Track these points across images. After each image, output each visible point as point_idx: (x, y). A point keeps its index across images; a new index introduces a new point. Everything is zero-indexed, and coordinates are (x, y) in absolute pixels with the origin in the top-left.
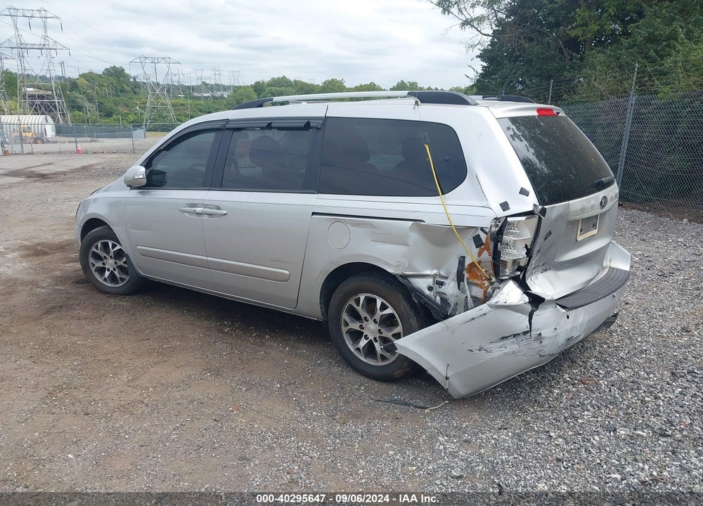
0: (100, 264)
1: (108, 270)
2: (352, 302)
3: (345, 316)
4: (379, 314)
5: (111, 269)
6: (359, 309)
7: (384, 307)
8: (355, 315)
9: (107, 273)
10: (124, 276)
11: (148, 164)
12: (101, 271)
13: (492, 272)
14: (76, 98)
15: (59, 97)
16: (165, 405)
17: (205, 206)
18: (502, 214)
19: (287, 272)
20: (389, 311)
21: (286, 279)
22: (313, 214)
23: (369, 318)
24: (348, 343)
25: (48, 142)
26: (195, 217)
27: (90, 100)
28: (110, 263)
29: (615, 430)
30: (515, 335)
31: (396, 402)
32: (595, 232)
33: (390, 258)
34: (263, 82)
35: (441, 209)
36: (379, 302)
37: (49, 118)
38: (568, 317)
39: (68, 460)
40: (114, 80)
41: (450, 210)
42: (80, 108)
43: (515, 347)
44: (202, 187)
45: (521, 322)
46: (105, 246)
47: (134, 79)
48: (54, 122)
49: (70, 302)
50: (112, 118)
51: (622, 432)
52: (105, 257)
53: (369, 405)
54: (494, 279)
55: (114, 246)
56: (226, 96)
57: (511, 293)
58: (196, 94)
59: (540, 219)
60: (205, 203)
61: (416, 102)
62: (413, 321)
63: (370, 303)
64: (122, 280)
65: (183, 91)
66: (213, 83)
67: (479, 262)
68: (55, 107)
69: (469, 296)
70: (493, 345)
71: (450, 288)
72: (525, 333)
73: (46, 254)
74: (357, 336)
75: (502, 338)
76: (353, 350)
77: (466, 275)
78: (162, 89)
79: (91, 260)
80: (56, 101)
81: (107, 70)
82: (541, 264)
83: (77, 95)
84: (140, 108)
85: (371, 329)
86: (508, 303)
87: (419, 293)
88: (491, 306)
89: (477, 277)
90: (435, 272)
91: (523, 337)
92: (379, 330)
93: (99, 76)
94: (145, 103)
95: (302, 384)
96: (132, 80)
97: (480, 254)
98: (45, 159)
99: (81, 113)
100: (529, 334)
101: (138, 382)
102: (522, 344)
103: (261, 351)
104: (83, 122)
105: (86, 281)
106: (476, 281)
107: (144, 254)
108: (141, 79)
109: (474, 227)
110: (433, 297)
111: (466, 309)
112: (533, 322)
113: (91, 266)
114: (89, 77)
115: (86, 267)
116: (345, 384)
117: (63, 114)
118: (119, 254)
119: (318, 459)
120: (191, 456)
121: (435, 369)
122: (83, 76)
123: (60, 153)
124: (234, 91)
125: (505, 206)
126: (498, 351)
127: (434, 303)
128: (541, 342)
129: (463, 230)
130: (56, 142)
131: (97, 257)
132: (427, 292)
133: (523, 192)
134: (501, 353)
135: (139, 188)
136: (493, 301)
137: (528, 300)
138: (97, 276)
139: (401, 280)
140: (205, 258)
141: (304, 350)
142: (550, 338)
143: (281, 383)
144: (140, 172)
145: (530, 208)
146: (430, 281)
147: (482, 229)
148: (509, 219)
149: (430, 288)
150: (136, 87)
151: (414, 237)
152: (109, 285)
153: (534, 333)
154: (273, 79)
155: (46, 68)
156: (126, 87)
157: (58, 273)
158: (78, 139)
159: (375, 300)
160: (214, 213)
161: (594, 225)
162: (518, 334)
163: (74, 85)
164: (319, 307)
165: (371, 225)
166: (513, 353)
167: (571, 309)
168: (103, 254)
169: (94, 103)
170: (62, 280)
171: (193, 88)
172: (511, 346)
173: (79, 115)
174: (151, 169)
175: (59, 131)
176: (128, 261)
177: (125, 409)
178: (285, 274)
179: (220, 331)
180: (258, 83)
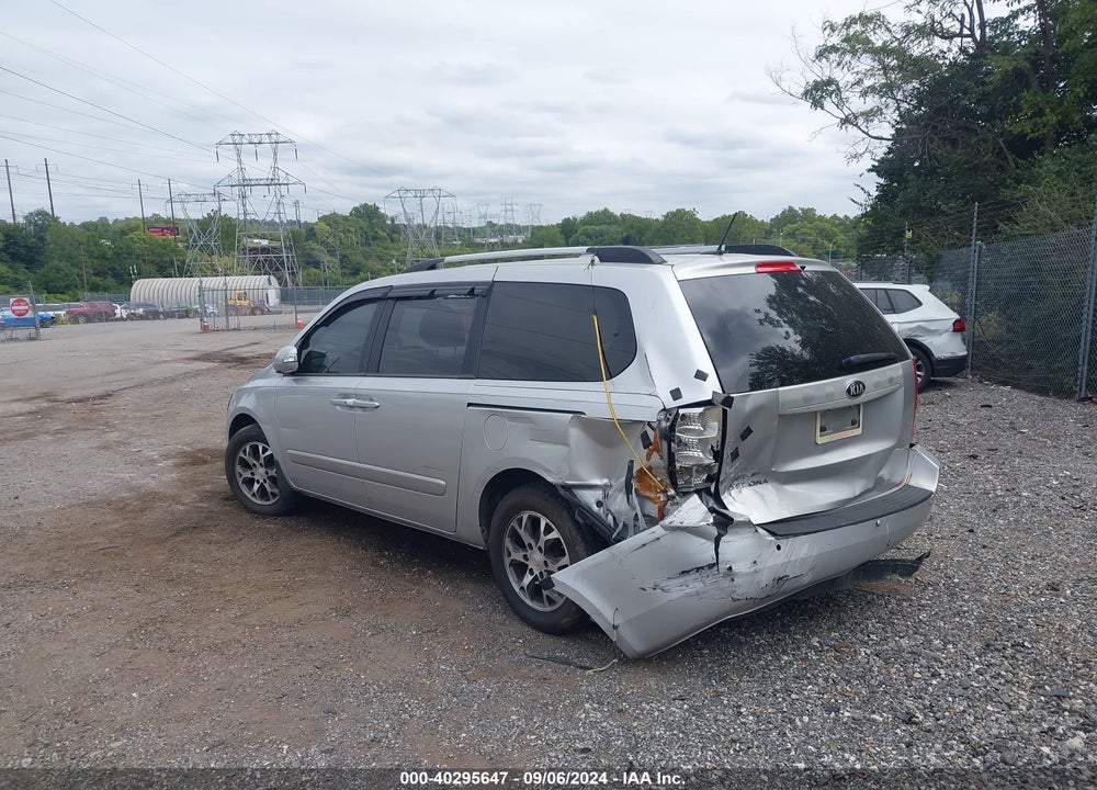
0: (247, 474)
1: (258, 482)
2: (514, 524)
3: (508, 543)
4: (543, 538)
5: (261, 481)
6: (521, 532)
7: (548, 530)
8: (519, 542)
9: (256, 486)
10: (276, 491)
11: (303, 344)
12: (250, 482)
13: (668, 481)
14: (314, 249)
15: (289, 248)
16: (265, 647)
17: (358, 396)
18: (671, 403)
19: (443, 483)
20: (554, 535)
21: (441, 492)
22: (469, 405)
23: (534, 545)
24: (511, 580)
25: (269, 312)
26: (347, 411)
27: (332, 252)
28: (260, 473)
29: (837, 711)
30: (698, 569)
31: (555, 660)
32: (858, 431)
33: (550, 463)
34: (575, 219)
35: (603, 398)
36: (543, 522)
37: (273, 278)
38: (779, 548)
39: (130, 699)
40: (363, 223)
41: (615, 398)
42: (317, 264)
43: (699, 586)
44: (359, 372)
45: (703, 550)
46: (255, 450)
47: (393, 220)
48: (280, 284)
49: (207, 523)
50: (358, 277)
51: (847, 714)
52: (254, 465)
53: (520, 661)
54: (672, 492)
55: (265, 450)
56: (520, 241)
57: (693, 511)
58: (479, 240)
59: (725, 412)
60: (358, 392)
61: (593, 261)
62: (580, 548)
63: (535, 522)
64: (274, 495)
65: (459, 235)
66: (502, 222)
67: (650, 469)
68: (282, 263)
69: (640, 515)
70: (670, 582)
71: (619, 503)
72: (711, 566)
73: (206, 462)
74: (521, 569)
75: (683, 572)
76: (517, 590)
77: (635, 485)
78: (429, 234)
79: (238, 469)
80: (285, 255)
81: (355, 209)
82: (749, 474)
83: (315, 245)
84: (397, 261)
85: (536, 559)
86: (685, 524)
87: (584, 510)
88: (665, 528)
89: (650, 488)
90: (606, 481)
91: (708, 572)
92: (545, 562)
93: (345, 218)
94: (405, 254)
95: (445, 633)
96: (389, 222)
97: (649, 457)
98: (253, 337)
99: (317, 271)
100: (715, 568)
101: (246, 620)
102: (708, 581)
103: (411, 590)
104: (320, 283)
105: (234, 497)
106: (648, 494)
107: (297, 460)
108: (401, 220)
109: (642, 422)
110: (603, 516)
111: (637, 530)
112: (719, 550)
113: (238, 475)
114: (331, 220)
115: (232, 478)
116: (500, 635)
117: (293, 273)
118: (270, 462)
119: (420, 718)
120: (270, 704)
121: (600, 614)
122: (324, 219)
123: (274, 328)
124: (532, 233)
125: (676, 394)
126: (678, 591)
127: (604, 523)
128: (733, 580)
129: (629, 425)
130: (280, 313)
131: (246, 465)
132: (595, 508)
133: (701, 376)
134: (682, 594)
135: (292, 374)
136: (666, 521)
137: (712, 521)
138: (244, 489)
139: (562, 492)
140: (358, 464)
141: (468, 591)
142: (747, 574)
143: (418, 629)
144: (290, 353)
145: (708, 397)
146: (599, 494)
147: (649, 424)
148: (681, 411)
149: (599, 504)
150: (395, 230)
151: (575, 434)
152: (258, 502)
153: (723, 567)
154: (590, 215)
155: (273, 210)
156: (380, 232)
157: (208, 487)
158: (300, 308)
159: (539, 520)
160: (367, 406)
161: (854, 423)
162: (702, 568)
163: (311, 231)
164: (479, 530)
165: (529, 420)
166: (698, 594)
167: (786, 536)
168: (252, 461)
169: (336, 256)
170: (208, 496)
171: (474, 231)
172: (694, 584)
173: (315, 274)
174: (309, 349)
175: (285, 297)
176: (279, 471)
177: (216, 649)
178: (439, 485)
179: (375, 564)
180: (567, 221)
